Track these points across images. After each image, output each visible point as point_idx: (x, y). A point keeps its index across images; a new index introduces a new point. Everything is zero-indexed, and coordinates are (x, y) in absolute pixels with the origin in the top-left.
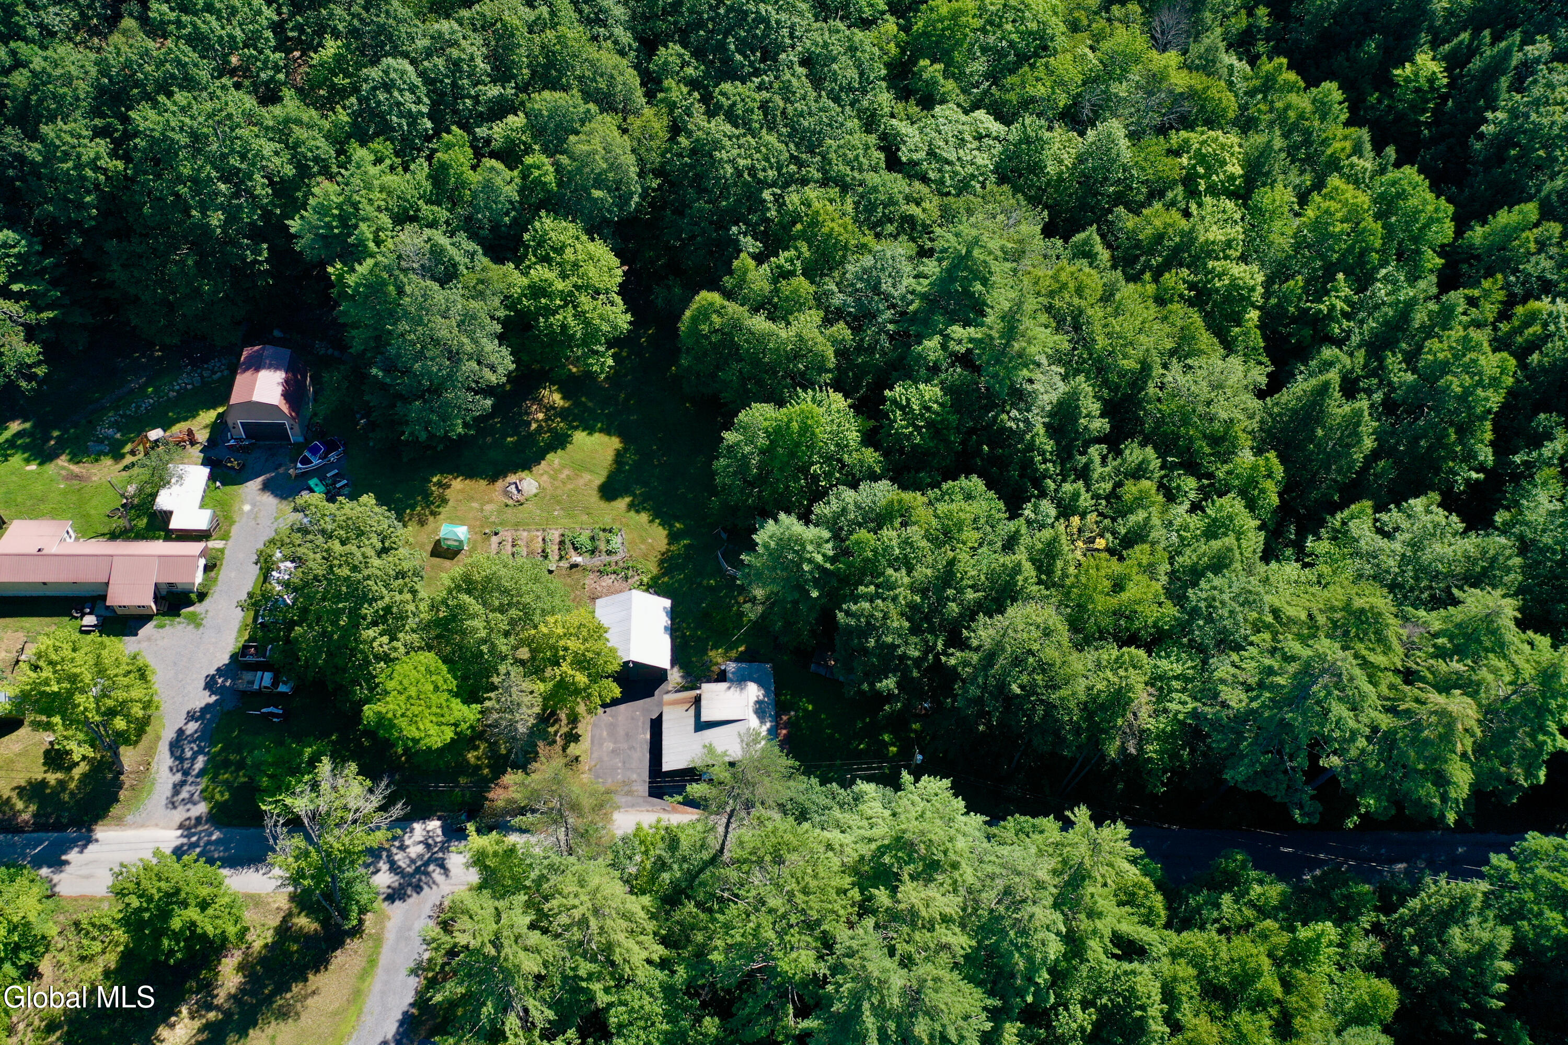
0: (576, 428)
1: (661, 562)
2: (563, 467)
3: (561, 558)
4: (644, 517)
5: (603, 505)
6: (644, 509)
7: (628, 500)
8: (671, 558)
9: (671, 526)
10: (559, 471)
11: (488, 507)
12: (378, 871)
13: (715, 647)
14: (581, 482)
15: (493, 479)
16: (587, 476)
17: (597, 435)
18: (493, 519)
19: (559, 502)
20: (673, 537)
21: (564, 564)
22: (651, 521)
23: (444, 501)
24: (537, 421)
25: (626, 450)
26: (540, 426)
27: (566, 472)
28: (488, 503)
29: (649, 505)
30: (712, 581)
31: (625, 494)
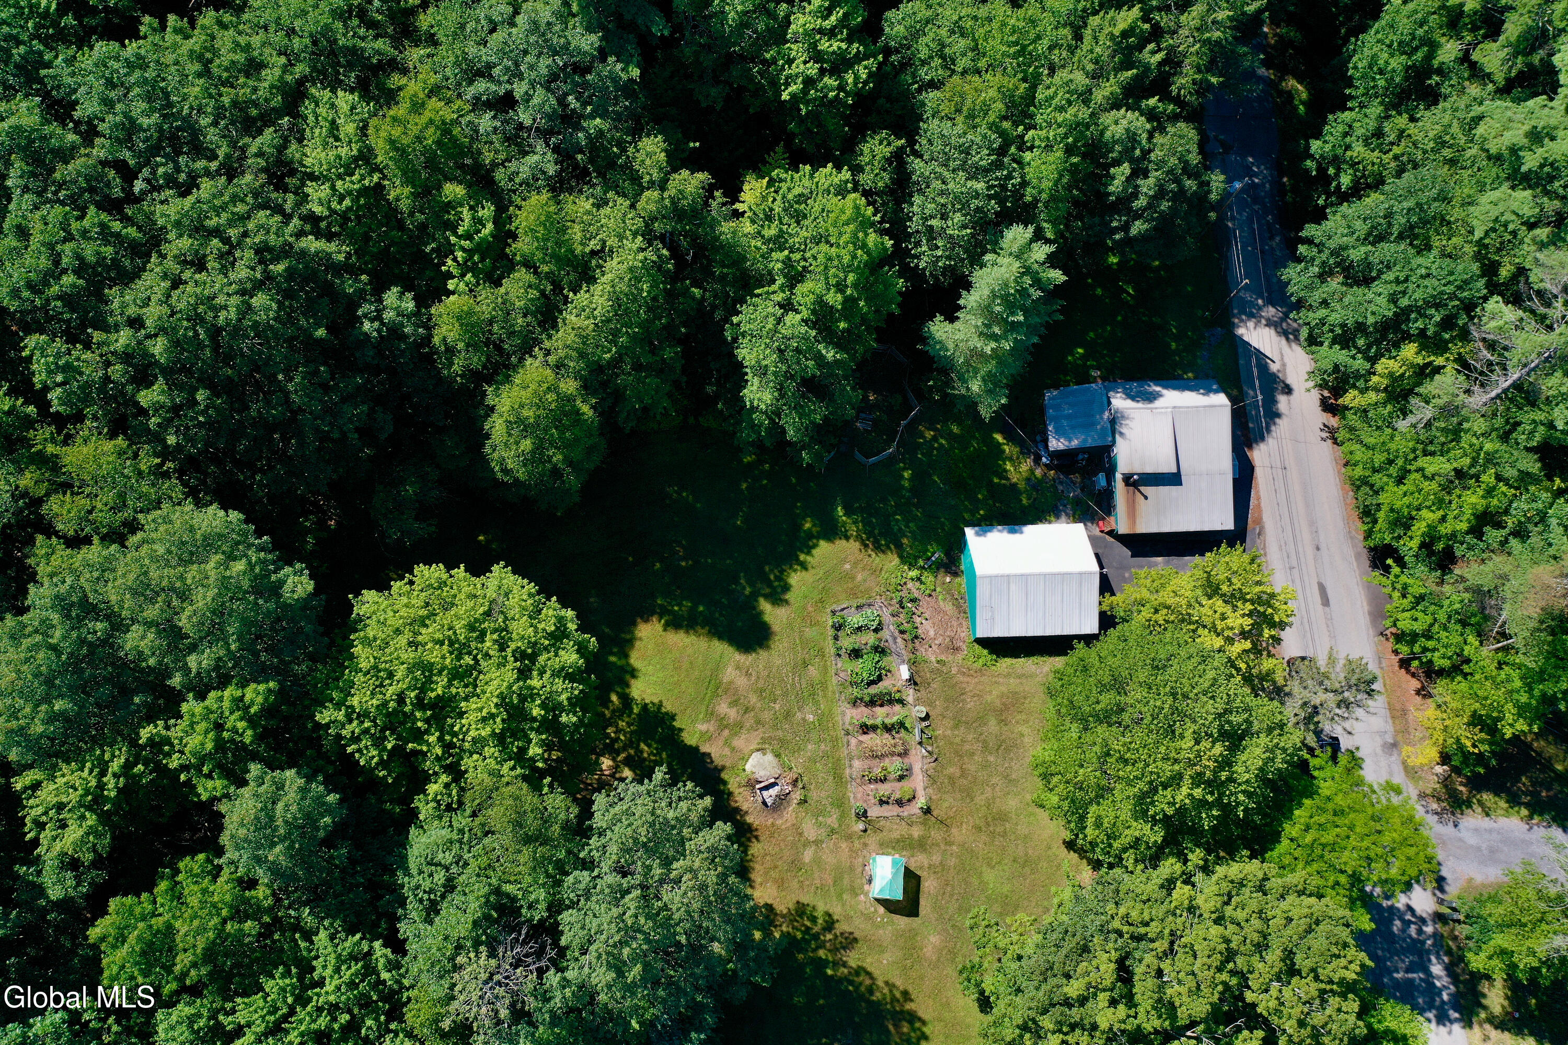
0: (627, 701)
1: (878, 548)
2: (711, 714)
3: (901, 702)
4: (795, 578)
5: (779, 643)
6: (779, 579)
7: (765, 606)
8: (870, 534)
9: (810, 536)
10: (723, 724)
11: (810, 830)
12: (1410, 908)
13: (1003, 474)
14: (742, 682)
15: (752, 833)
16: (727, 674)
17: (635, 662)
18: (832, 820)
19: (788, 715)
20: (831, 532)
21: (910, 695)
22: (804, 566)
23: (801, 911)
25: (661, 613)
27: (723, 708)
28: (801, 834)
29: (771, 571)
30: (906, 474)
31: (754, 608)
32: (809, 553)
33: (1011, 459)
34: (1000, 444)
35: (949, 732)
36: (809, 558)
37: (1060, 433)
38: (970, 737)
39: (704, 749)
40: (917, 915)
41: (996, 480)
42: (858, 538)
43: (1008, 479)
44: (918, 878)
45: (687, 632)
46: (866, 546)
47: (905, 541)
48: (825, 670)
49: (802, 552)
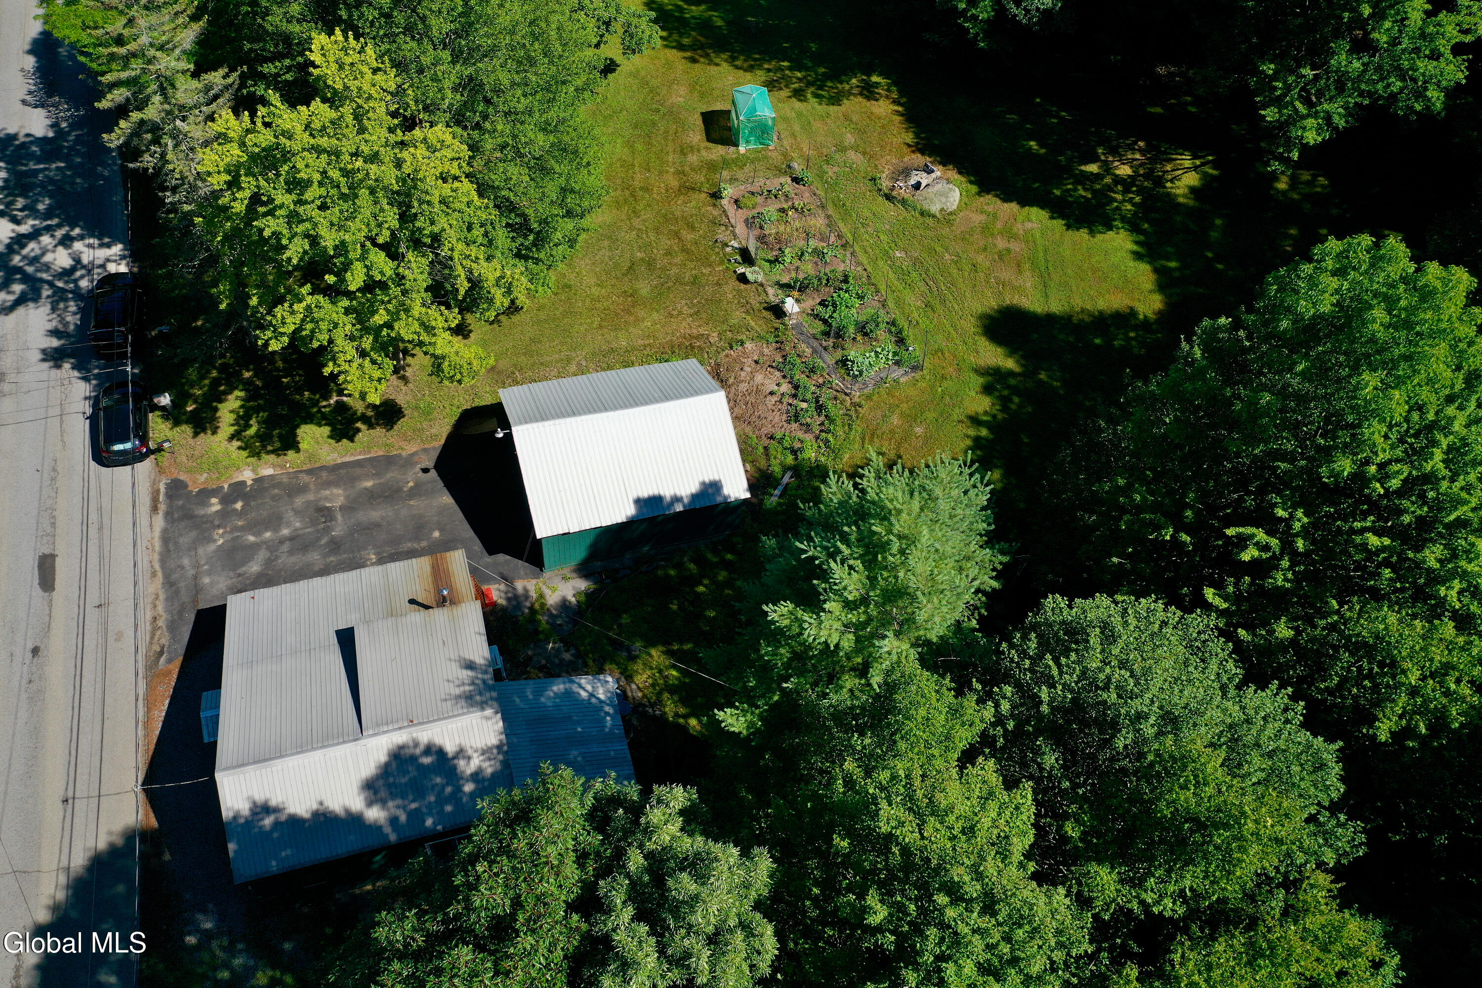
0: (1136, 230)
2: (1025, 237)
3: (787, 286)
4: (979, 405)
5: (970, 325)
6: (1005, 402)
7: (1010, 364)
10: (1010, 234)
11: (854, 157)
13: (681, 659)
14: (1007, 275)
15: (921, 148)
16: (1028, 281)
17: (1144, 268)
18: (831, 168)
19: (930, 252)
21: (774, 295)
22: (975, 420)
23: (835, 100)
24: (1107, 168)
25: (1146, 324)
26: (1097, 177)
27: (1016, 246)
28: (864, 153)
29: (1020, 406)
31: (1023, 357)
32: (977, 439)
36: (972, 432)
37: (591, 708)
38: (674, 271)
39: (1014, 206)
40: (702, 114)
41: (690, 646)
43: (668, 652)
44: (710, 139)
45: (1101, 313)
48: (899, 303)
49: (987, 440)
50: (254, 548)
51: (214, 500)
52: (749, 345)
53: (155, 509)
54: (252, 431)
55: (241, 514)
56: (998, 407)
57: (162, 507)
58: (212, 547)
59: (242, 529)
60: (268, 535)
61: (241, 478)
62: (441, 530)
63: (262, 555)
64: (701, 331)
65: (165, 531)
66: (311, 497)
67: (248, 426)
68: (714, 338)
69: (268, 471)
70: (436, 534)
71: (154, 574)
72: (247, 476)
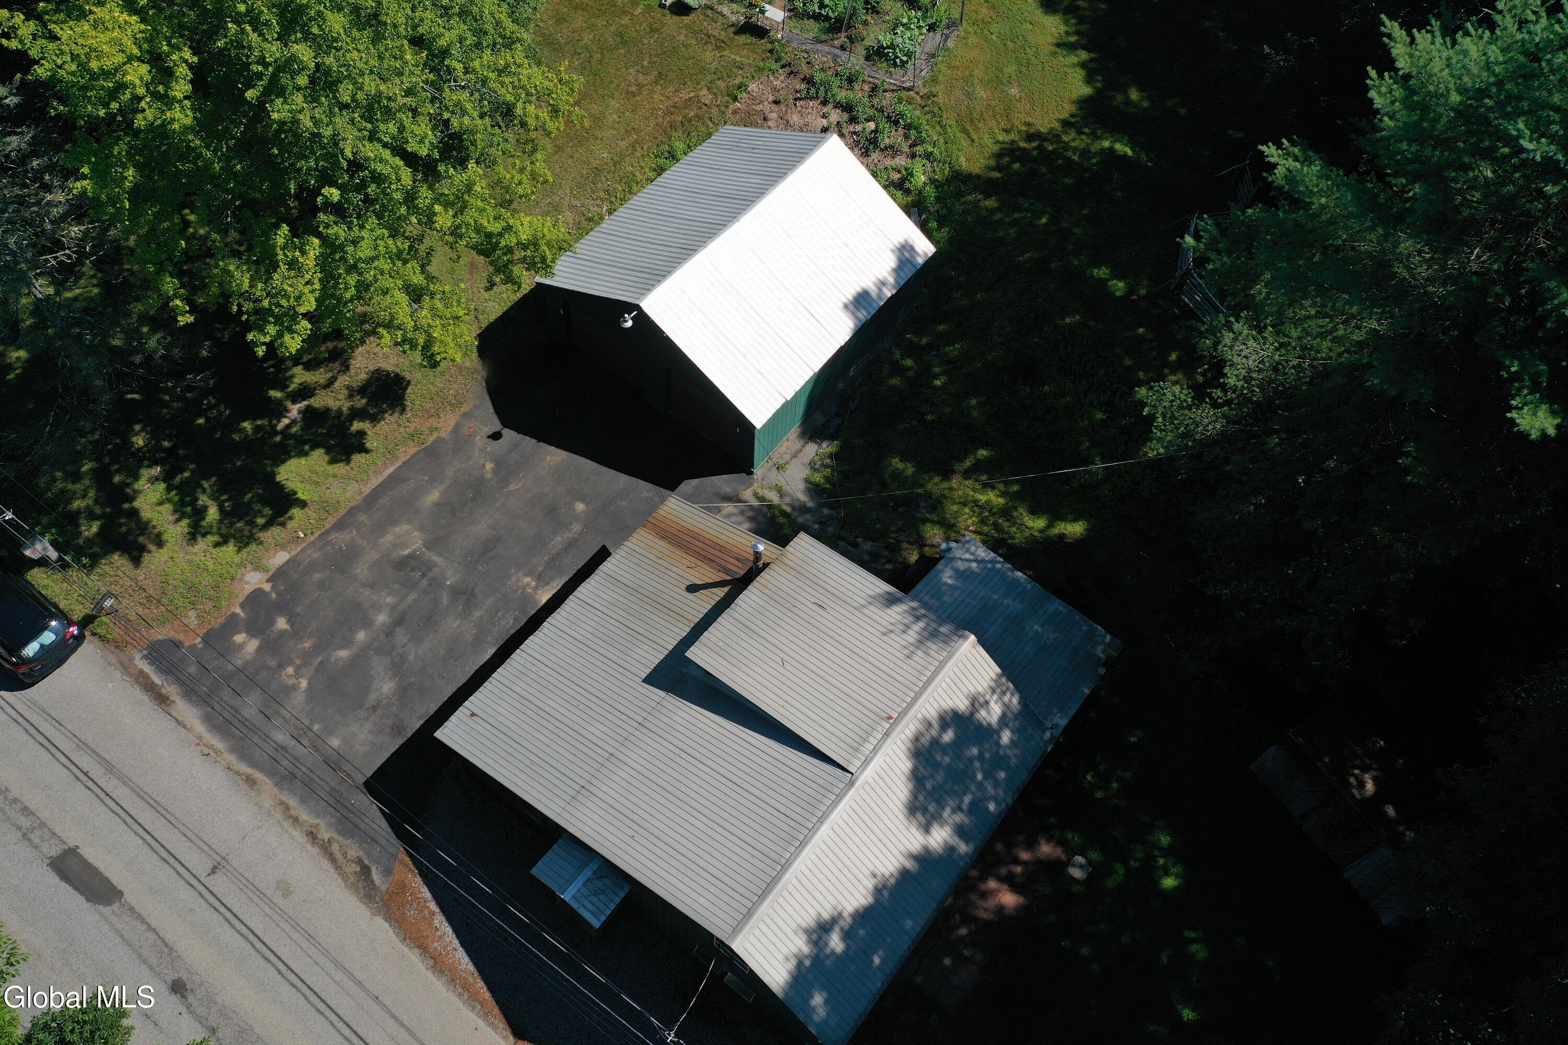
30: (1119, 286)
33: (1006, 512)
34: (1055, 516)
35: (625, 21)
36: (1073, 60)
38: (587, 38)
41: (983, 453)
42: (1054, 137)
43: (967, 474)
46: (1030, 137)
47: (991, 203)
49: (1092, 60)
50: (359, 661)
51: (239, 638)
52: (753, 86)
53: (162, 700)
54: (213, 513)
55: (296, 632)
56: (1073, 21)
57: (171, 690)
58: (299, 698)
59: (317, 649)
60: (361, 636)
61: (248, 589)
62: (582, 499)
63: (379, 665)
64: (684, 95)
65: (208, 719)
66: (373, 555)
67: (200, 513)
68: (707, 98)
69: (281, 558)
70: (580, 507)
71: (251, 782)
72: (254, 580)
